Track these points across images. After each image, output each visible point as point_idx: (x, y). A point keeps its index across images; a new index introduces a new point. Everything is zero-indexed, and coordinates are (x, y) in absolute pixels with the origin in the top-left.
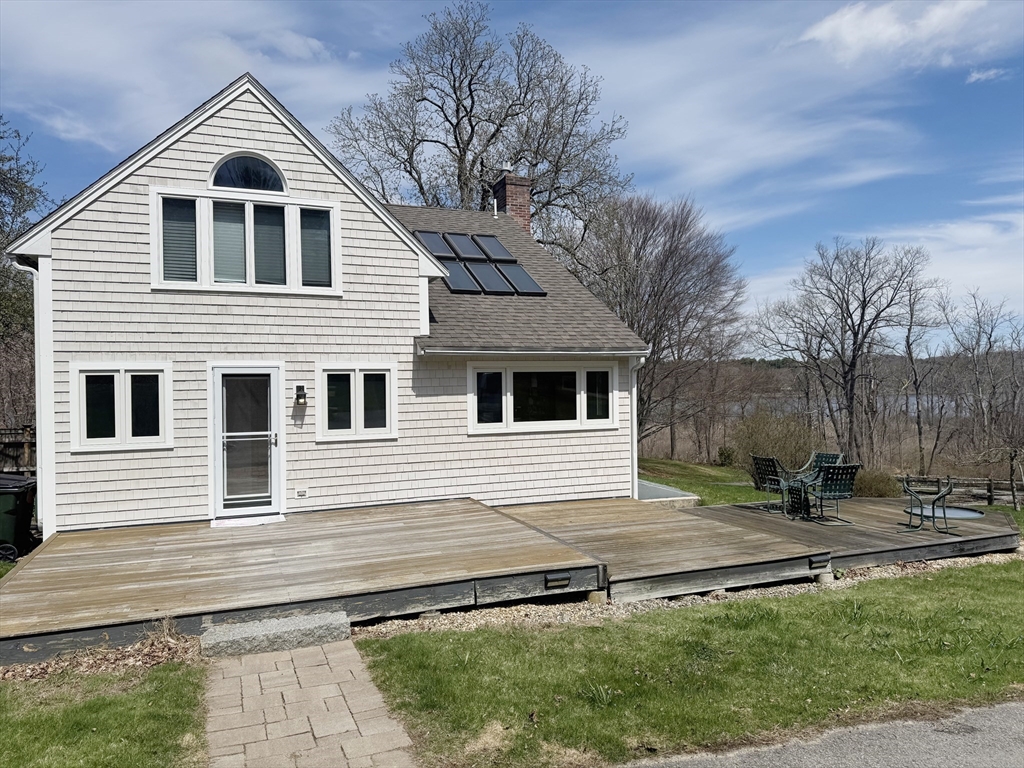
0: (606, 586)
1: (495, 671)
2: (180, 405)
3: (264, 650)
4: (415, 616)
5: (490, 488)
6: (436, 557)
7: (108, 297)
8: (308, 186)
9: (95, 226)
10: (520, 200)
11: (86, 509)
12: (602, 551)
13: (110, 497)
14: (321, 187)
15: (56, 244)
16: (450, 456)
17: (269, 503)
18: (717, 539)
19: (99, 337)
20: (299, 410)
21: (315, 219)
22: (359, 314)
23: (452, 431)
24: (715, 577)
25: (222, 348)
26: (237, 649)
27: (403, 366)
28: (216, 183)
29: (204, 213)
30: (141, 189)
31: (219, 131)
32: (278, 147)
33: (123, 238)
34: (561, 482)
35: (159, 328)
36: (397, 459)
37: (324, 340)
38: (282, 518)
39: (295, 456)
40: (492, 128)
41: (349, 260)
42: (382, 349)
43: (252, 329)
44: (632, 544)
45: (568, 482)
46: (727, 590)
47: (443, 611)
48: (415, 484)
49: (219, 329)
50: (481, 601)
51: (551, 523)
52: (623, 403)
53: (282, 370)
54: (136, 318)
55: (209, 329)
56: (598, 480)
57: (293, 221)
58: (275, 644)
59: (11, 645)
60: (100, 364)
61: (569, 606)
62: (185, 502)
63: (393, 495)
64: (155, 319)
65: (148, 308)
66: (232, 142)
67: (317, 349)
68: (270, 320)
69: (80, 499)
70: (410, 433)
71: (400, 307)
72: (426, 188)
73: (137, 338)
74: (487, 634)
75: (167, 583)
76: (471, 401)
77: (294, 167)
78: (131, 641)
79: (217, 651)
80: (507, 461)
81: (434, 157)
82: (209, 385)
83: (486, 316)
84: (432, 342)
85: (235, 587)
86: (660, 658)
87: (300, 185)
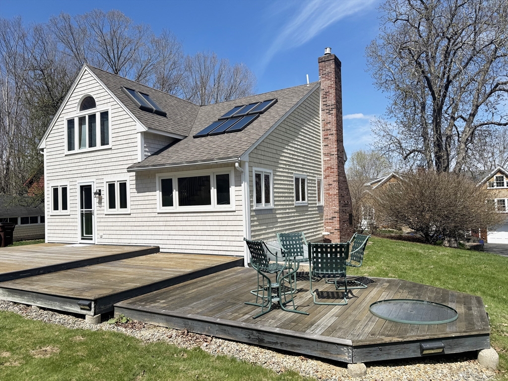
2: (71, 199)
9: (54, 135)
11: (53, 235)
15: (47, 143)
17: (92, 239)
19: (55, 174)
20: (101, 200)
25: (80, 175)
27: (132, 178)
28: (80, 110)
29: (76, 123)
30: (62, 119)
31: (80, 89)
32: (94, 89)
33: (59, 137)
34: (203, 243)
35: (66, 170)
36: (131, 224)
39: (99, 220)
41: (114, 131)
43: (88, 167)
45: (207, 243)
49: (80, 168)
53: (96, 183)
57: (98, 119)
60: (56, 184)
64: (66, 166)
65: (64, 162)
67: (105, 173)
68: (92, 162)
70: (134, 211)
73: (62, 174)
76: (158, 195)
80: (175, 228)
82: (77, 190)
87: (100, 103)
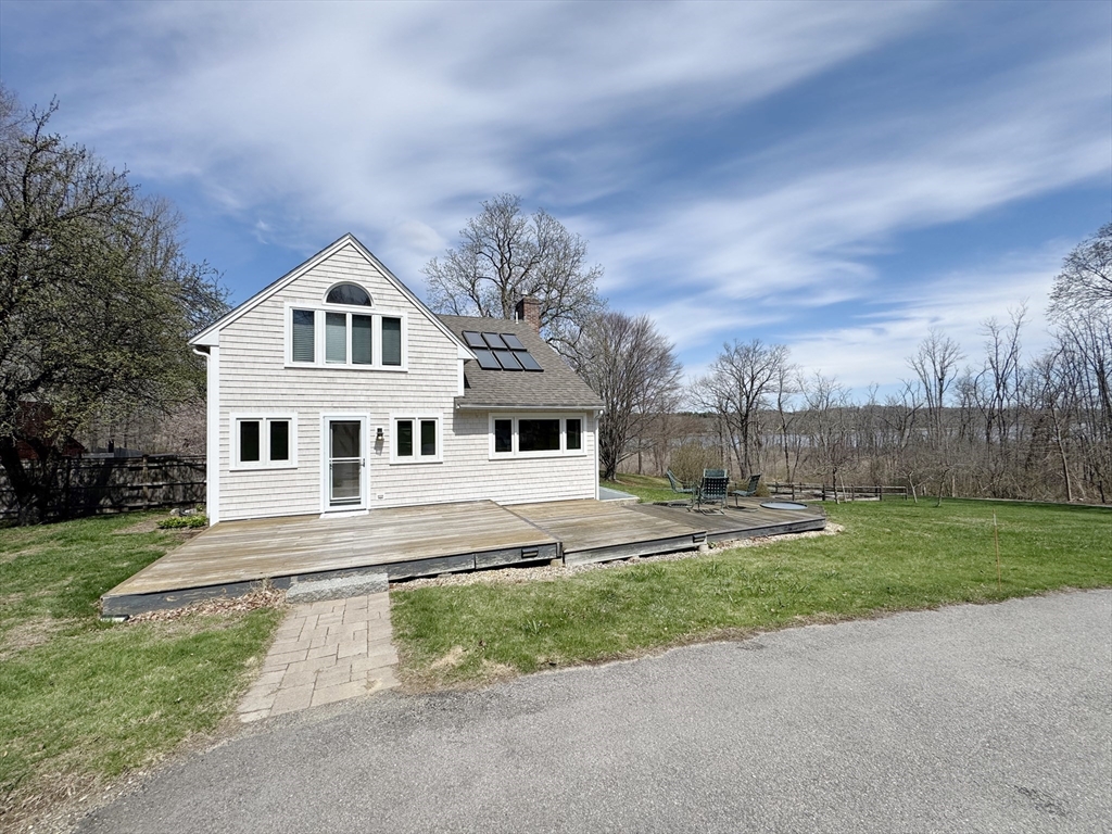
0: (562, 555)
1: (473, 612)
2: (302, 440)
3: (329, 599)
4: (435, 576)
5: (503, 493)
6: (454, 538)
7: (256, 372)
8: (387, 303)
9: (249, 327)
10: (533, 313)
11: (239, 506)
12: (564, 533)
13: (255, 499)
14: (396, 304)
15: (222, 338)
16: (477, 473)
17: (359, 503)
18: (639, 524)
19: (249, 397)
20: (379, 444)
21: (392, 324)
22: (418, 383)
23: (478, 457)
24: (632, 548)
25: (330, 404)
26: (310, 599)
27: (447, 416)
28: (328, 301)
29: (320, 319)
30: (279, 304)
31: (330, 269)
32: (368, 279)
33: (267, 335)
34: (550, 490)
35: (289, 392)
36: (443, 475)
37: (396, 399)
38: (367, 512)
39: (376, 473)
40: (523, 270)
41: (412, 349)
42: (433, 405)
43: (349, 393)
44: (586, 528)
45: (555, 489)
46: (641, 556)
47: (453, 573)
48: (454, 492)
49: (328, 392)
50: (478, 566)
51: (540, 516)
52: (590, 439)
53: (368, 419)
54: (275, 385)
55: (322, 392)
56: (574, 488)
57: (377, 324)
58: (336, 595)
59: (158, 597)
60: (250, 415)
61: (537, 569)
62: (305, 502)
63: (440, 498)
64: (287, 385)
65: (282, 379)
66: (338, 275)
67: (390, 405)
68: (361, 387)
69: (235, 500)
70: (451, 458)
71: (445, 378)
72: (482, 306)
73: (275, 398)
74: (478, 588)
75: (276, 555)
76: (491, 438)
77: (378, 291)
78: (242, 593)
79: (296, 600)
80: (514, 477)
81: (486, 287)
82: (321, 428)
83: (502, 384)
84: (465, 400)
85: (320, 557)
86: (583, 601)
87: (382, 302)
